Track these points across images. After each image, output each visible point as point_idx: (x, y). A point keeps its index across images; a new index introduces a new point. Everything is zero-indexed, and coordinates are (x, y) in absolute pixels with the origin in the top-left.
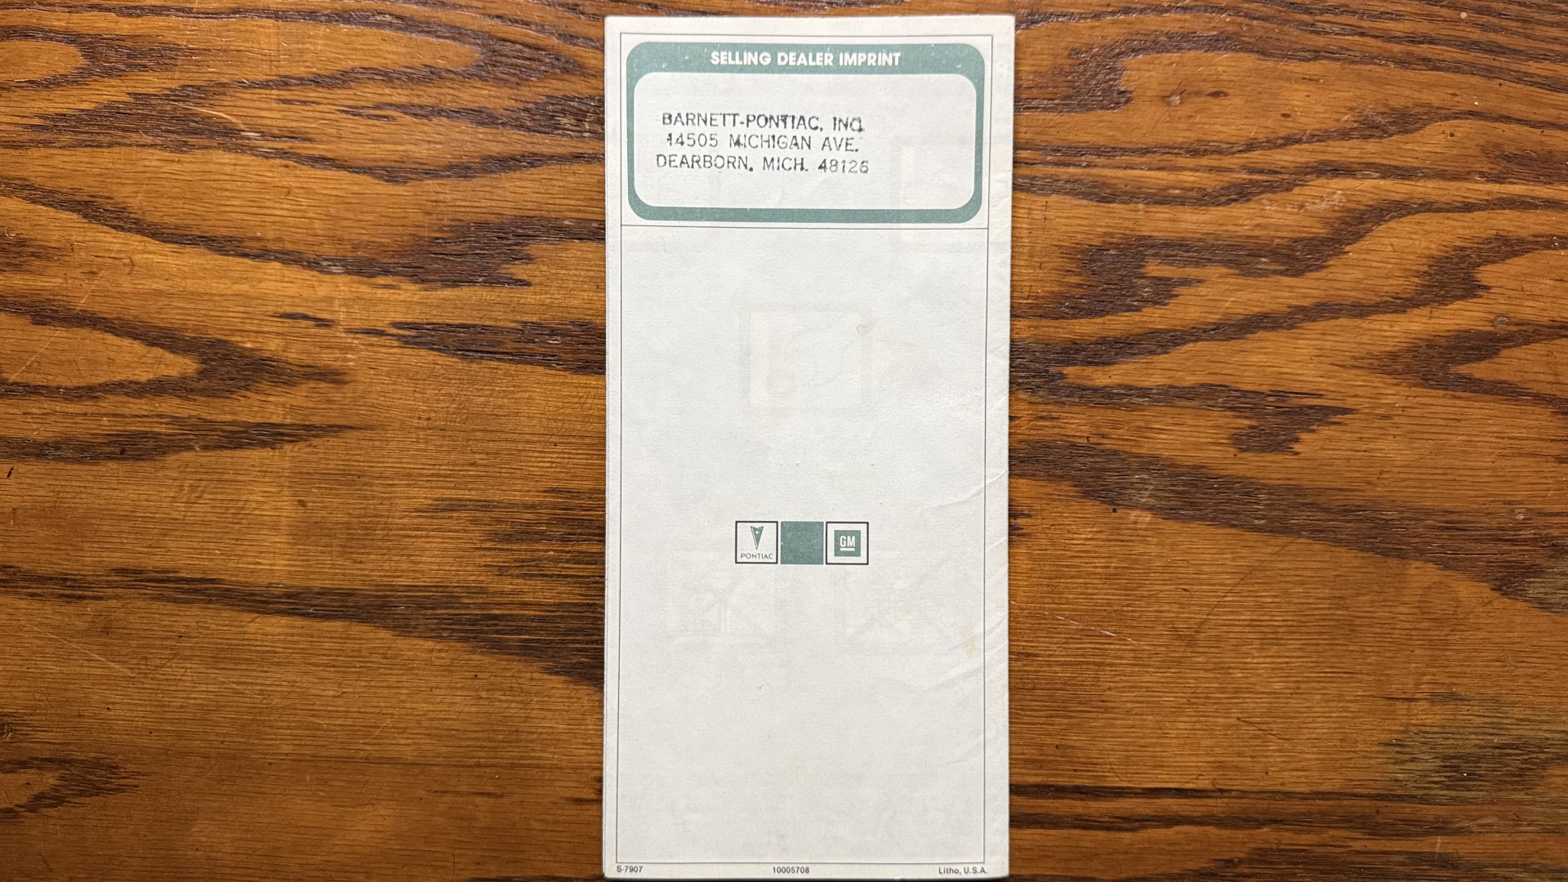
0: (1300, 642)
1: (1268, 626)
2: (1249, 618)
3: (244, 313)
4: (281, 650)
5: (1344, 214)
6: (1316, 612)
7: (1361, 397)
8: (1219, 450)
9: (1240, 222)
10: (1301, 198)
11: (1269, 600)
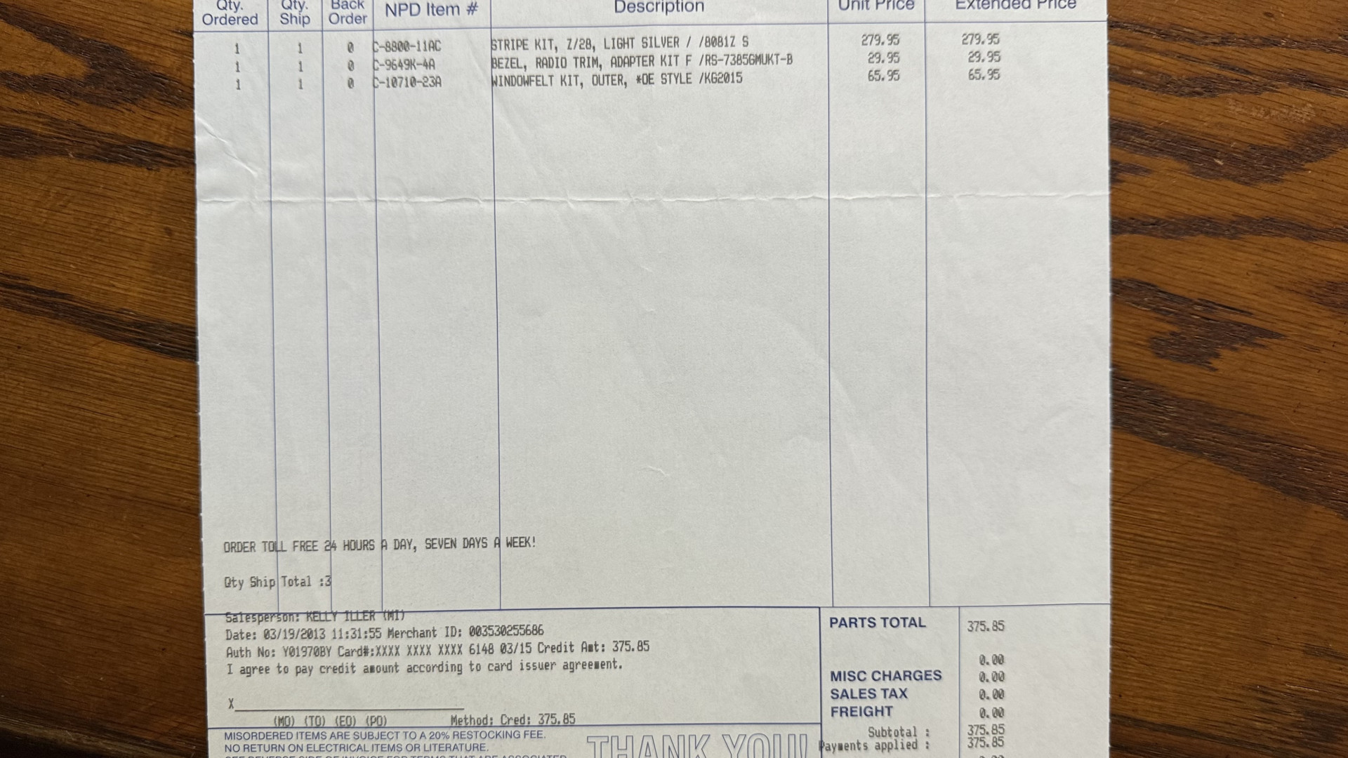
0: (1182, 567)
1: (1150, 544)
2: (1133, 531)
3: (144, 23)
4: (121, 380)
5: (1311, 129)
6: (1203, 539)
7: (1292, 323)
8: (1135, 351)
9: (1201, 117)
10: (1268, 104)
11: (1156, 516)
